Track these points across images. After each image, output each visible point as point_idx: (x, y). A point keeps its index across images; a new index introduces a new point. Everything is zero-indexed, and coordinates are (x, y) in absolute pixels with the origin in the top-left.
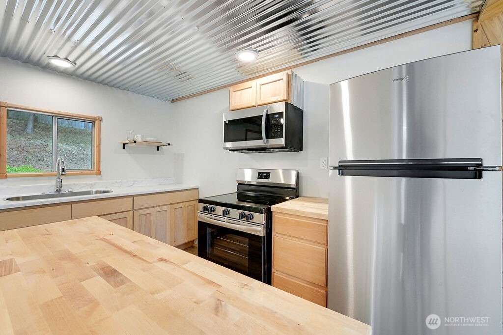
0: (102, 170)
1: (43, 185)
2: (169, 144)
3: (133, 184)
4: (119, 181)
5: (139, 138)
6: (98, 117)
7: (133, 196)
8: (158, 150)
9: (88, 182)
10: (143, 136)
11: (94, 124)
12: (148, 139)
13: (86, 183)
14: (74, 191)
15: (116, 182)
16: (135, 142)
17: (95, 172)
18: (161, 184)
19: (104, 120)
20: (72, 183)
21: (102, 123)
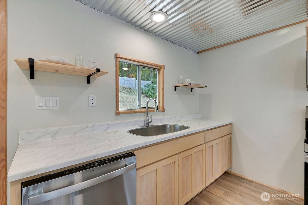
2: (206, 86)
4: (174, 116)
7: (205, 131)
16: (190, 84)
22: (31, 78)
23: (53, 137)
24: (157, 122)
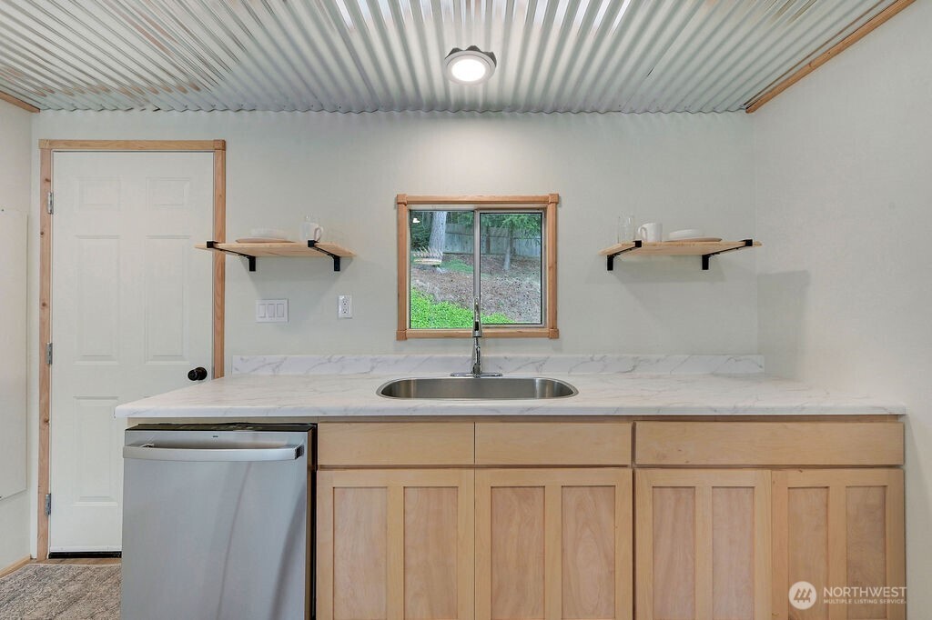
0: (560, 326)
1: (455, 355)
2: (749, 243)
3: (634, 367)
4: (597, 356)
5: (649, 235)
6: (551, 195)
7: (633, 419)
8: (705, 266)
9: (530, 355)
10: (660, 228)
11: (545, 217)
12: (676, 235)
13: (529, 358)
14: (506, 376)
15: (592, 359)
16: (638, 244)
17: (546, 330)
18: (714, 374)
19: (564, 201)
20: (502, 355)
21: (559, 209)
22: (250, 270)
23: (274, 370)
24: (520, 368)
